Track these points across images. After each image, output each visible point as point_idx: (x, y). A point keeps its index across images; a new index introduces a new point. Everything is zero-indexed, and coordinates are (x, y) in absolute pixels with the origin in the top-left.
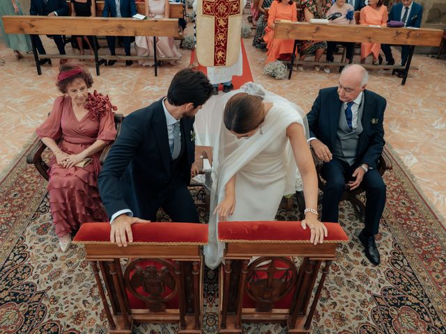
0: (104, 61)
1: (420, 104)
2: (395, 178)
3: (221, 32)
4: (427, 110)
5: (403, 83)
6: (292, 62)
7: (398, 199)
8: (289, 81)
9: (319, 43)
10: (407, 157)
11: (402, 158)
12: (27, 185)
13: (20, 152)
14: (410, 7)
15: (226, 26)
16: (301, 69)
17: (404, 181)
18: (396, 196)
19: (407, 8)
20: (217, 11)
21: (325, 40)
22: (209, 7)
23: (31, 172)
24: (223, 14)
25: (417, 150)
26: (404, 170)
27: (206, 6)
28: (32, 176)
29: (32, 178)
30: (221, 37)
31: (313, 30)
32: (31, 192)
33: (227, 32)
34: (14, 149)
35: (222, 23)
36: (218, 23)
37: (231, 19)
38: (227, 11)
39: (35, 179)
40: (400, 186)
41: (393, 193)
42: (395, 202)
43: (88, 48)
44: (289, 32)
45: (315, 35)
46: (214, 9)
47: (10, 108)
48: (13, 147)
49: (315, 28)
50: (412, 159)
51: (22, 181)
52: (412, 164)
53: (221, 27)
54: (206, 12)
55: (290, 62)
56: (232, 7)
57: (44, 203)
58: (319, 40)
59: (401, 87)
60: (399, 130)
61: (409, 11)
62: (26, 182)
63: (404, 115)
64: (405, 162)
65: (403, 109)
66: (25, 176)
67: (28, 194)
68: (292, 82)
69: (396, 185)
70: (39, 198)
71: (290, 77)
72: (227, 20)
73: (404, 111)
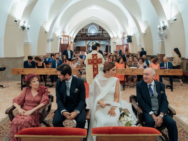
0: (48, 85)
1: (181, 98)
2: (179, 126)
3: (96, 70)
4: (186, 100)
5: (172, 91)
6: (124, 84)
7: (183, 135)
8: (124, 91)
9: (134, 76)
10: (182, 118)
11: (180, 118)
12: (3, 131)
13: (5, 117)
14: (167, 63)
15: (97, 68)
16: (128, 87)
17: (184, 127)
18: (182, 134)
19: (166, 64)
20: (93, 63)
21: (136, 75)
22: (90, 62)
23: (7, 125)
24: (96, 64)
25: (186, 115)
26: (182, 123)
27: (89, 61)
28: (7, 127)
29: (7, 128)
30: (96, 72)
31: (131, 71)
32: (4, 134)
33: (98, 70)
34: (2, 116)
35: (95, 67)
36: (94, 67)
37: (99, 65)
38: (97, 62)
39: (8, 128)
40: (182, 129)
41: (180, 133)
42: (182, 137)
43: (43, 81)
44: (122, 72)
45: (132, 73)
46: (92, 62)
47: (6, 101)
48: (2, 115)
49: (132, 70)
50: (184, 118)
51: (2, 129)
52: (185, 120)
53: (95, 68)
54: (89, 63)
55: (123, 84)
56: (99, 61)
57: (9, 139)
58: (134, 74)
59: (171, 92)
60: (175, 107)
61: (167, 64)
62: (3, 129)
63: (175, 101)
64: (182, 119)
65: (174, 100)
66: (4, 127)
67: (3, 135)
68: (125, 92)
69: (180, 129)
70: (7, 136)
71: (124, 90)
72: (97, 65)
73: (175, 100)
